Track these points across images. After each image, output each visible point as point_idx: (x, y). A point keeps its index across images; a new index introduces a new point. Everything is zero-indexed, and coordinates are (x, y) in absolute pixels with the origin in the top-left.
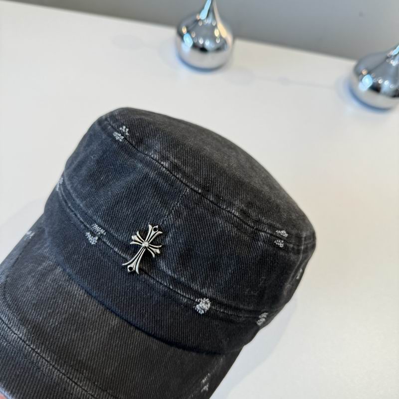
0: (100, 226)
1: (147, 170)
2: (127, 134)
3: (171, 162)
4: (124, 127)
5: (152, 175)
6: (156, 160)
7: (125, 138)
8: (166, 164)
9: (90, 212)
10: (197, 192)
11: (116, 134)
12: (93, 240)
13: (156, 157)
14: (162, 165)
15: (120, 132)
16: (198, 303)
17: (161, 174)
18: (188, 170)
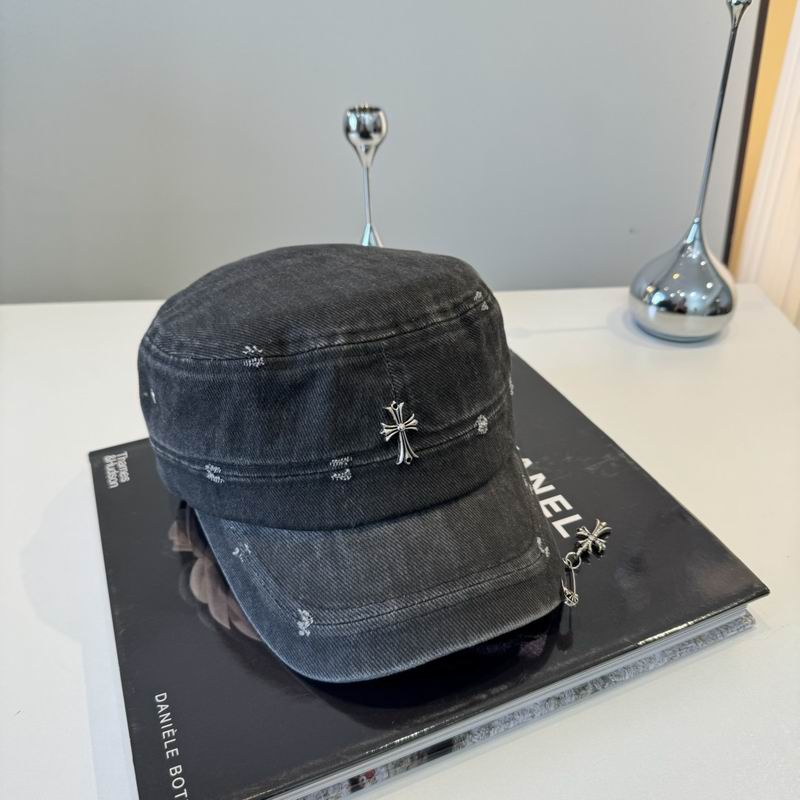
0: (339, 457)
1: (330, 365)
2: (260, 351)
3: (342, 334)
4: (247, 348)
5: (341, 362)
6: (326, 347)
7: (265, 357)
8: (341, 340)
9: (313, 457)
10: (392, 336)
11: (248, 363)
12: (346, 475)
13: (323, 343)
14: (339, 345)
15: (249, 357)
16: (477, 427)
17: (347, 354)
18: (362, 325)
